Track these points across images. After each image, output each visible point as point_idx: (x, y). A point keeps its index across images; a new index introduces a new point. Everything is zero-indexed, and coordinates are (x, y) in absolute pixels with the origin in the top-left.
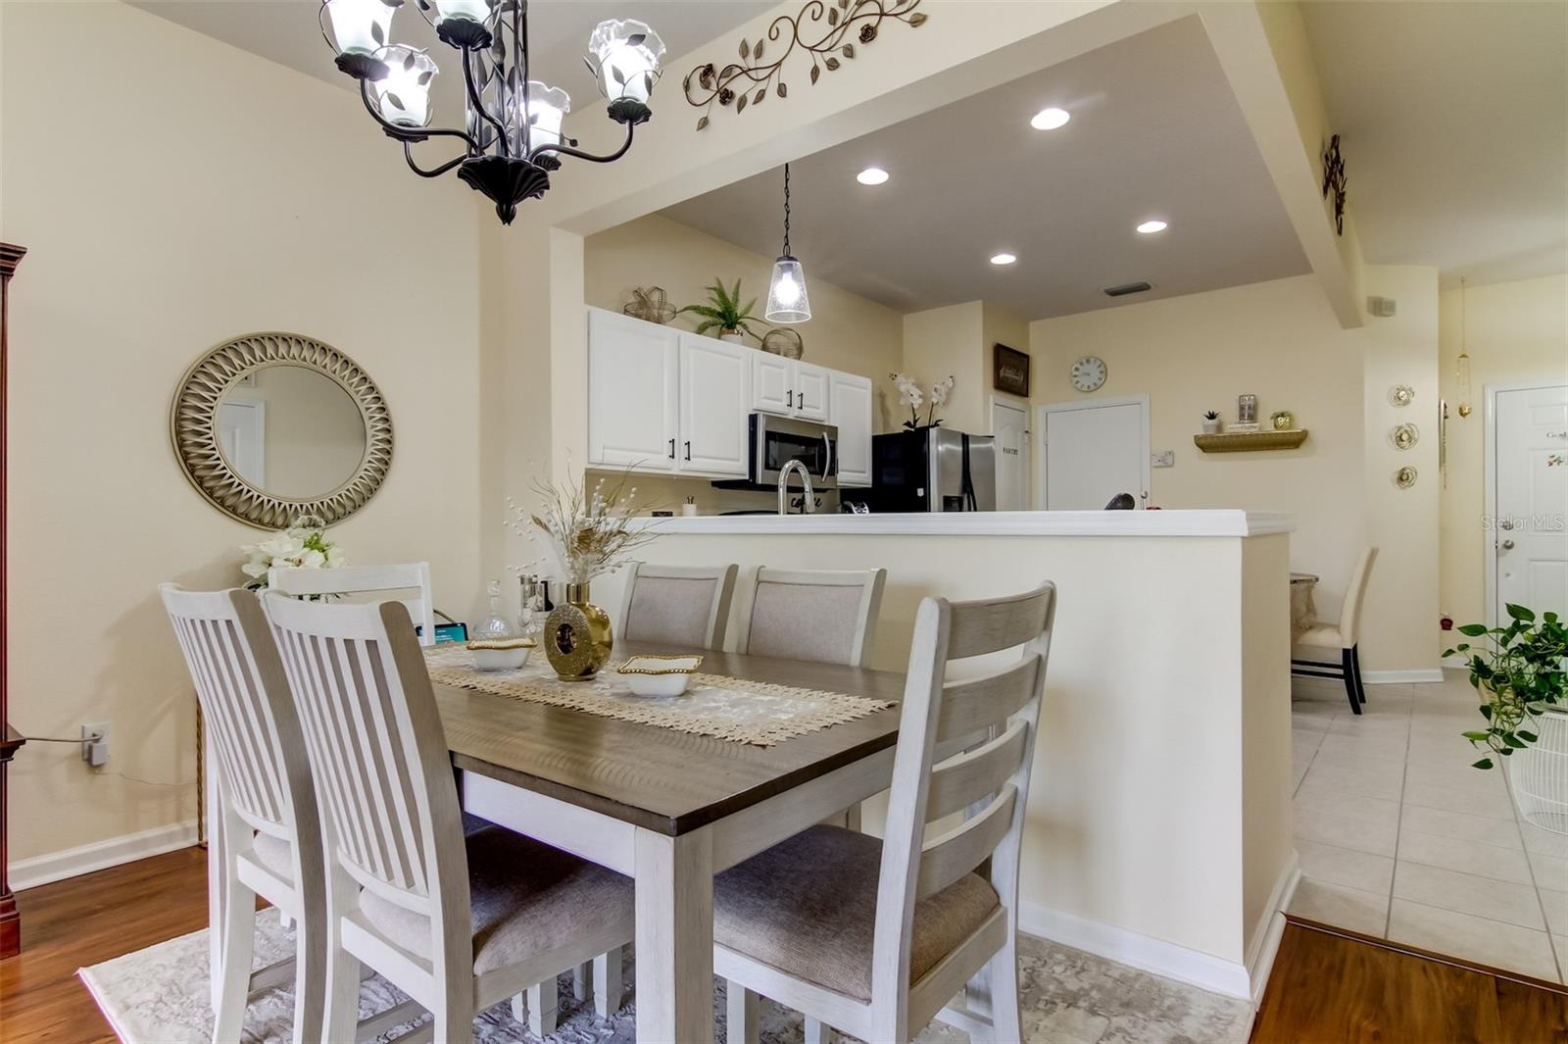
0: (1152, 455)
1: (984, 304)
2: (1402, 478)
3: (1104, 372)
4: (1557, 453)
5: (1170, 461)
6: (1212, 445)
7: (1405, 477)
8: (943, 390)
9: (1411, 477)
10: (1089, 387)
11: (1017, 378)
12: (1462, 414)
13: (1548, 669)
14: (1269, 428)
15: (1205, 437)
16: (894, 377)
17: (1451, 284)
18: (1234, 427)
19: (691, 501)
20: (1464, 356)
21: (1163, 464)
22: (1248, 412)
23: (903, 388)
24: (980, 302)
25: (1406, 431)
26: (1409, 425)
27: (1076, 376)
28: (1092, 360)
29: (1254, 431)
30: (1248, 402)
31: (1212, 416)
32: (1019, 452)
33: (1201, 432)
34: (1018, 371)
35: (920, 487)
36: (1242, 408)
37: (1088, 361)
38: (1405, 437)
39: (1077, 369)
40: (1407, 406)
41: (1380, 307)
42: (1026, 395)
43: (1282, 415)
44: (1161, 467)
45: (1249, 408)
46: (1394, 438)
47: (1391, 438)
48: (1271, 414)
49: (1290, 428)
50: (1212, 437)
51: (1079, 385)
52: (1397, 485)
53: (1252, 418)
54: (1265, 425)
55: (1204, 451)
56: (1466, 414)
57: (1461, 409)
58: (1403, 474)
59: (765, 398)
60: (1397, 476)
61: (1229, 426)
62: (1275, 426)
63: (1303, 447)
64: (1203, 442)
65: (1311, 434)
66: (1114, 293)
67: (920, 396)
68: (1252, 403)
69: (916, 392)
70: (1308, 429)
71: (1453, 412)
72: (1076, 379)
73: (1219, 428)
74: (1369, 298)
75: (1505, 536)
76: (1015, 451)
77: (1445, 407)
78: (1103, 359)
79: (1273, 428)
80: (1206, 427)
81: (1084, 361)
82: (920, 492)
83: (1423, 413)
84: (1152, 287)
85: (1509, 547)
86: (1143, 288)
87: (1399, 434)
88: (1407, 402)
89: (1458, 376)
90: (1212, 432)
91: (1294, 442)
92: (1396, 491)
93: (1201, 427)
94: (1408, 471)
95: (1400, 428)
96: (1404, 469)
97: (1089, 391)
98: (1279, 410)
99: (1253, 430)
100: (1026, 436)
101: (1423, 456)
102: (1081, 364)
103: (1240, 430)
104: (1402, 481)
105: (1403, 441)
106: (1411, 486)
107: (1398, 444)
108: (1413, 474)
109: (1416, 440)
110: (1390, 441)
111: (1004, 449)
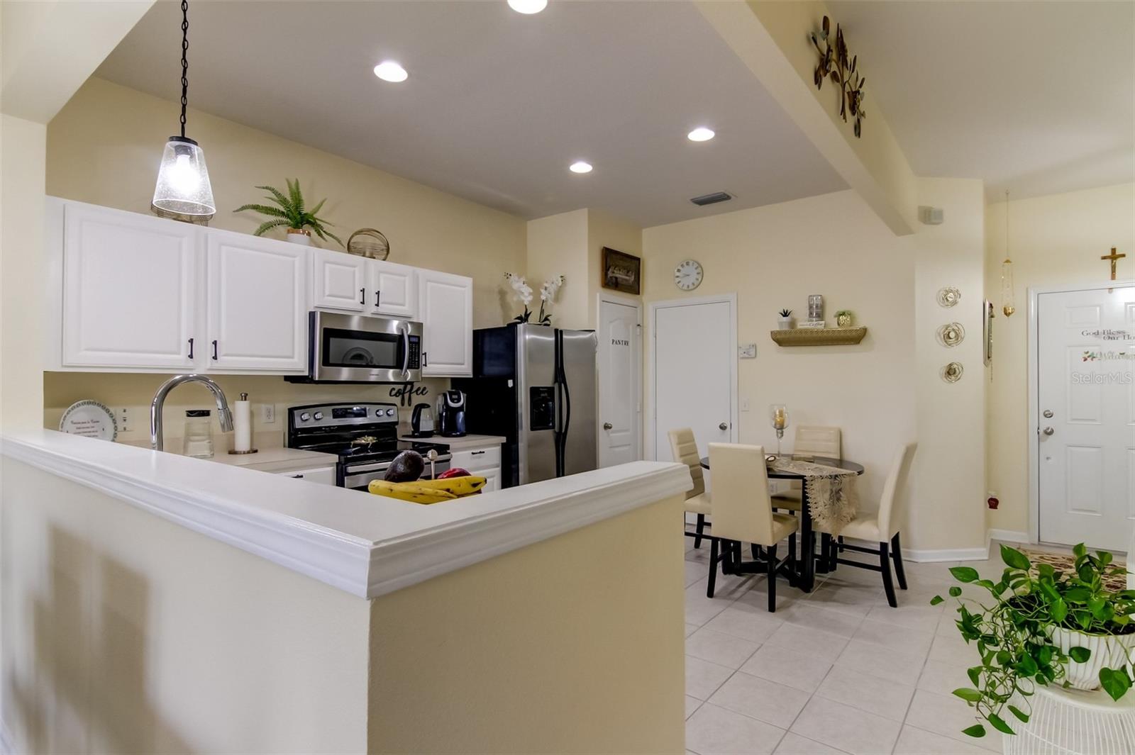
0: (739, 348)
1: (589, 211)
2: (951, 372)
3: (702, 274)
4: (1091, 350)
5: (753, 353)
6: (784, 340)
8: (552, 288)
9: (957, 370)
10: (688, 286)
12: (1006, 314)
13: (1040, 639)
14: (833, 325)
15: (779, 332)
16: (508, 276)
17: (995, 197)
18: (804, 323)
19: (245, 398)
20: (1007, 261)
21: (747, 356)
22: (818, 311)
23: (515, 286)
24: (586, 210)
25: (953, 330)
26: (956, 324)
27: (678, 277)
28: (691, 263)
29: (821, 327)
30: (816, 301)
31: (785, 314)
32: (630, 344)
33: (777, 328)
34: (628, 272)
35: (510, 379)
36: (811, 307)
37: (688, 264)
38: (952, 335)
39: (679, 271)
40: (954, 307)
41: (929, 216)
42: (638, 293)
43: (843, 314)
44: (748, 358)
45: (817, 307)
46: (942, 336)
47: (939, 335)
48: (835, 313)
49: (851, 326)
50: (785, 332)
51: (680, 285)
52: (945, 379)
53: (820, 316)
54: (831, 323)
55: (780, 345)
56: (1010, 313)
57: (1005, 309)
58: (950, 369)
59: (329, 296)
60: (944, 370)
61: (801, 323)
62: (839, 324)
63: (863, 342)
64: (778, 337)
65: (870, 331)
66: (702, 202)
67: (530, 294)
68: (819, 302)
69: (526, 290)
70: (867, 326)
71: (998, 312)
72: (678, 280)
73: (793, 324)
74: (920, 207)
75: (1046, 423)
76: (626, 343)
77: (991, 306)
78: (700, 262)
79: (837, 326)
80: (781, 324)
81: (685, 264)
82: (510, 383)
83: (969, 315)
84: (733, 197)
85: (1049, 433)
86: (723, 197)
87: (946, 332)
88: (955, 303)
89: (1003, 280)
90: (786, 328)
91: (855, 338)
92: (945, 384)
93: (778, 324)
94: (955, 366)
95: (947, 327)
96: (951, 365)
97: (689, 290)
98: (842, 310)
99: (819, 327)
100: (638, 329)
101: (969, 352)
102: (682, 266)
103: (808, 327)
104: (950, 375)
105: (950, 338)
106: (959, 379)
107: (946, 342)
108: (961, 369)
109: (962, 338)
110: (938, 338)
111: (613, 341)
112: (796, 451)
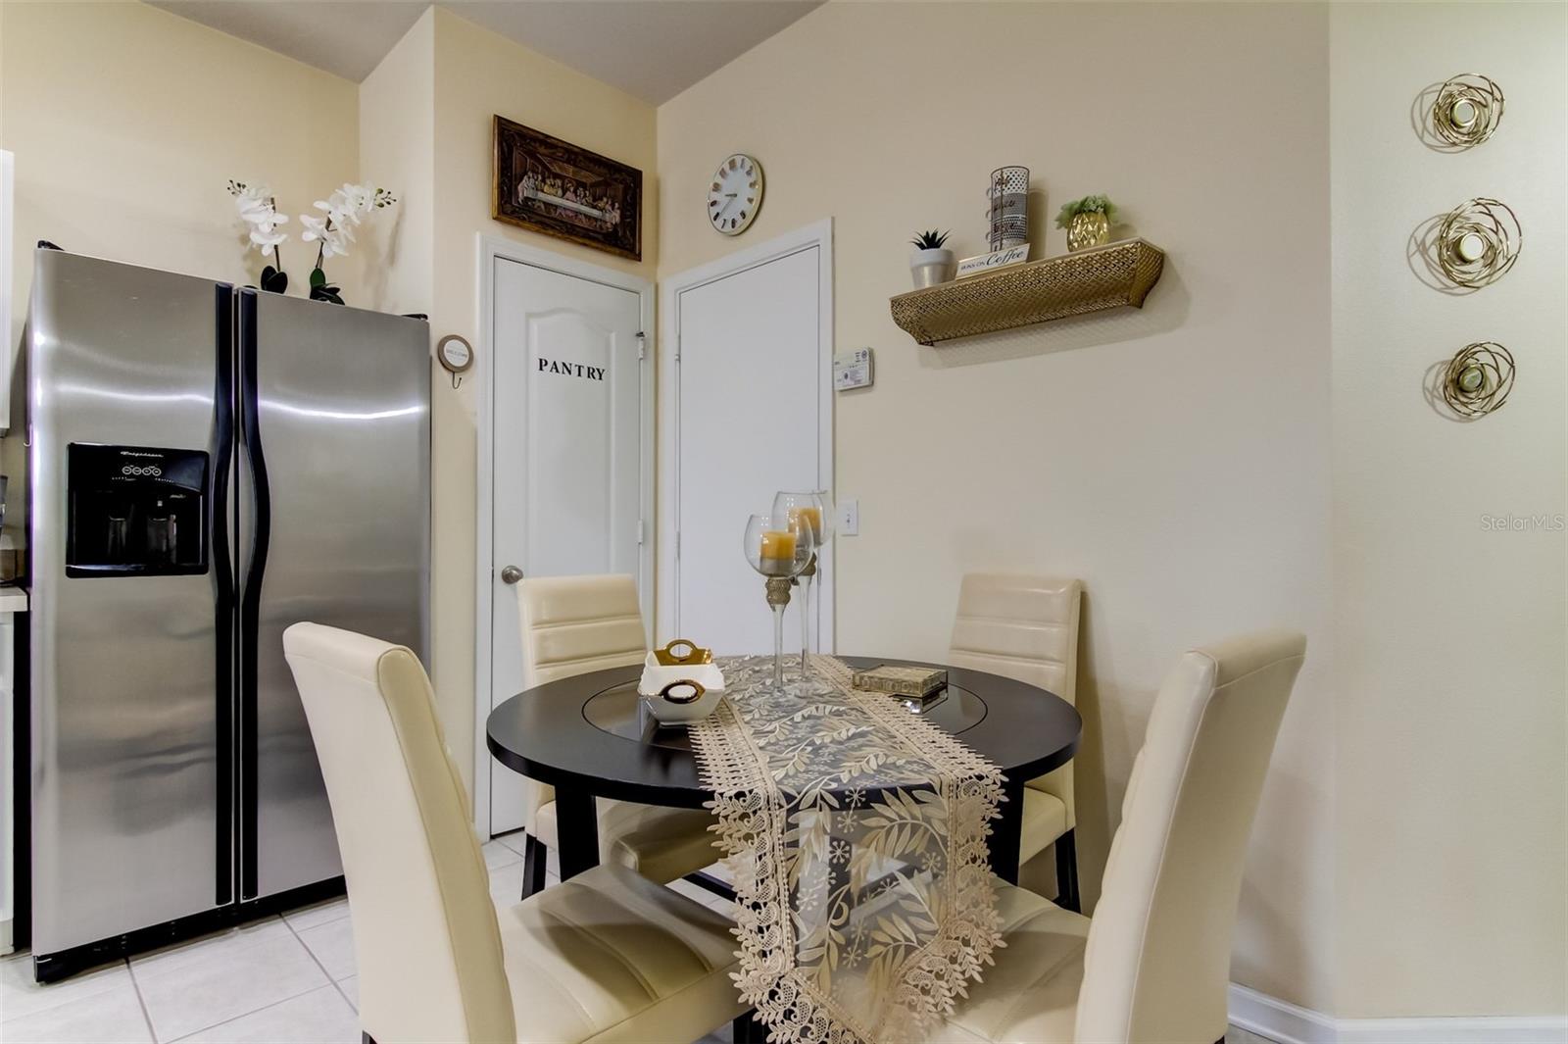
0: (835, 365)
2: (1463, 381)
3: (762, 185)
5: (866, 372)
7: (1470, 379)
9: (1491, 373)
10: (735, 224)
11: (595, 213)
14: (1055, 251)
15: (916, 297)
21: (854, 384)
22: (1016, 218)
25: (1476, 229)
26: (1486, 205)
27: (714, 203)
28: (744, 163)
29: (1017, 263)
30: (1014, 189)
31: (931, 242)
32: (610, 377)
33: (907, 287)
34: (596, 199)
36: (999, 207)
37: (734, 166)
38: (1472, 247)
39: (716, 186)
40: (1478, 149)
44: (856, 391)
45: (1018, 204)
46: (1433, 252)
47: (1423, 249)
50: (932, 295)
51: (719, 223)
52: (1442, 406)
53: (1022, 233)
55: (924, 342)
58: (1466, 369)
60: (1442, 375)
61: (971, 262)
63: (1156, 301)
64: (914, 313)
65: (1175, 261)
68: (1020, 191)
70: (1165, 241)
72: (714, 210)
73: (947, 269)
76: (596, 373)
78: (757, 156)
80: (916, 271)
81: (728, 168)
87: (1449, 237)
88: (1476, 136)
90: (931, 282)
92: (1441, 424)
93: (914, 273)
94: (1485, 358)
95: (1453, 218)
96: (1466, 353)
97: (734, 231)
98: (1082, 196)
99: (1014, 262)
102: (723, 173)
103: (985, 267)
104: (1463, 391)
105: (1465, 261)
106: (1501, 403)
107: (1448, 273)
108: (1504, 367)
109: (1511, 260)
110: (1417, 260)
111: (542, 364)
112: (957, 648)
